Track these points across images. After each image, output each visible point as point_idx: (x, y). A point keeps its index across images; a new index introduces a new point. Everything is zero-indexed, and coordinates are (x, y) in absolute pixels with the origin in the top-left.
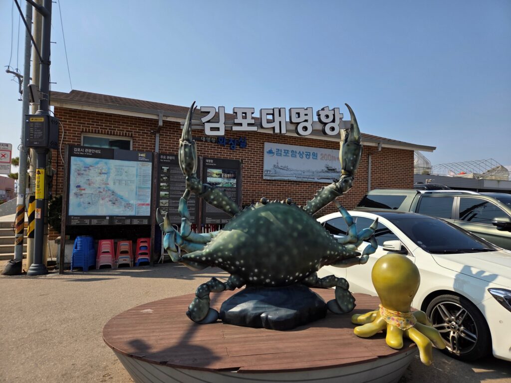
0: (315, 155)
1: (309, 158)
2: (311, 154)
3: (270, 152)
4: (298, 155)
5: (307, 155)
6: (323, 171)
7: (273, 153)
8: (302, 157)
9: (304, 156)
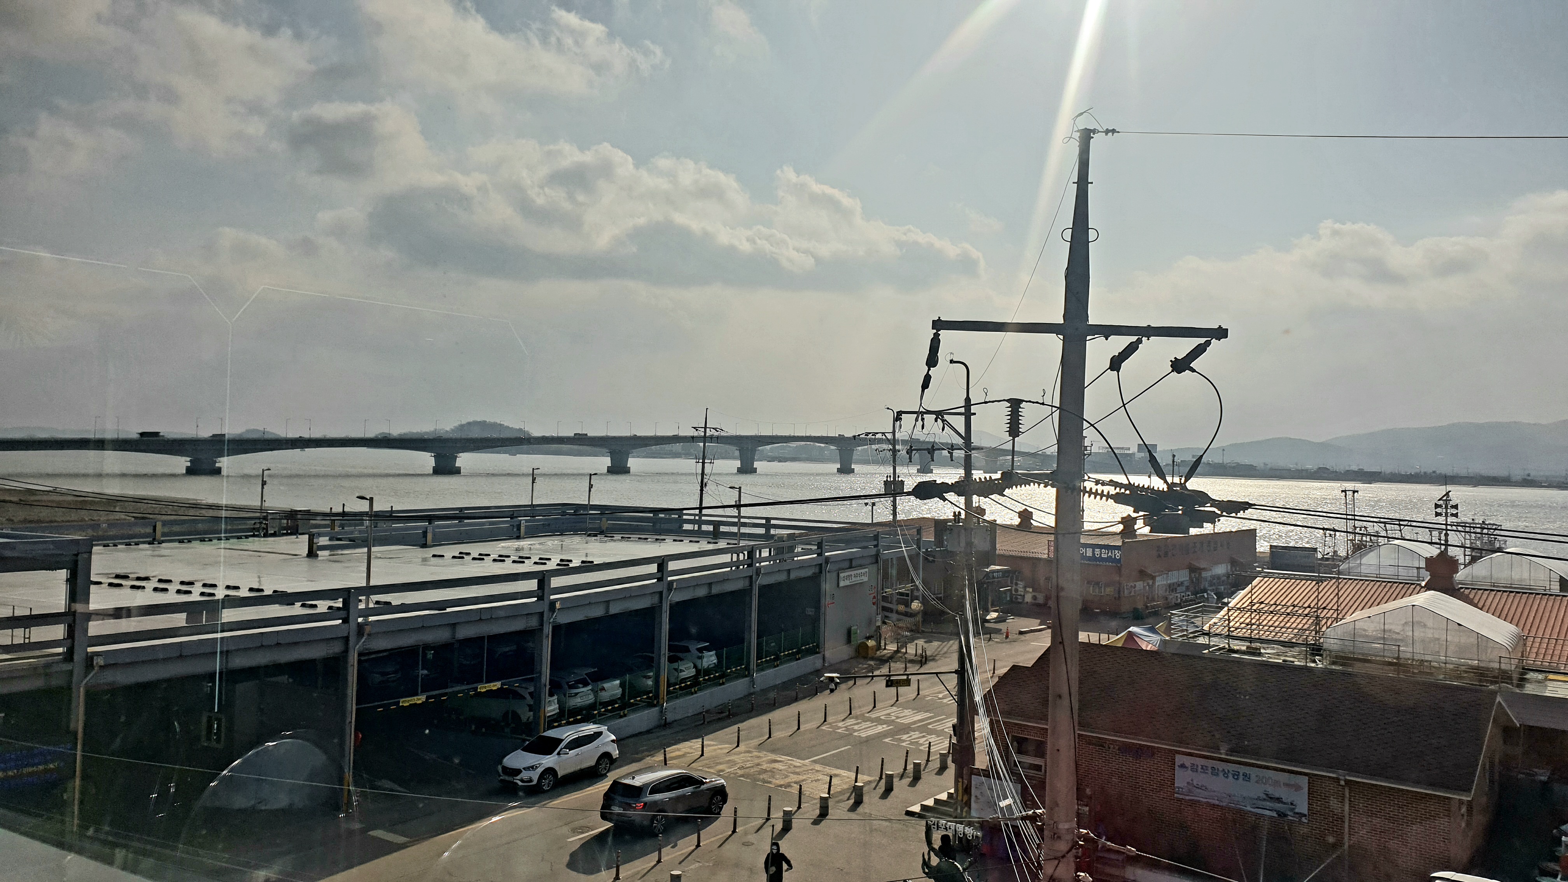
0: (1246, 776)
1: (1237, 779)
2: (1241, 774)
3: (1182, 766)
4: (1221, 774)
5: (1233, 775)
6: (1259, 799)
7: (1187, 768)
8: (1227, 777)
9: (1230, 776)
